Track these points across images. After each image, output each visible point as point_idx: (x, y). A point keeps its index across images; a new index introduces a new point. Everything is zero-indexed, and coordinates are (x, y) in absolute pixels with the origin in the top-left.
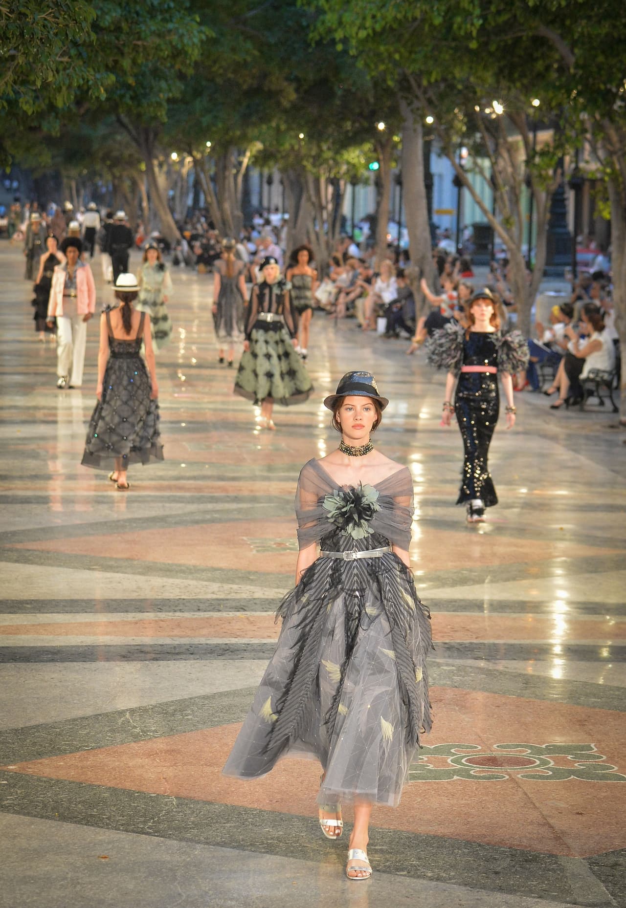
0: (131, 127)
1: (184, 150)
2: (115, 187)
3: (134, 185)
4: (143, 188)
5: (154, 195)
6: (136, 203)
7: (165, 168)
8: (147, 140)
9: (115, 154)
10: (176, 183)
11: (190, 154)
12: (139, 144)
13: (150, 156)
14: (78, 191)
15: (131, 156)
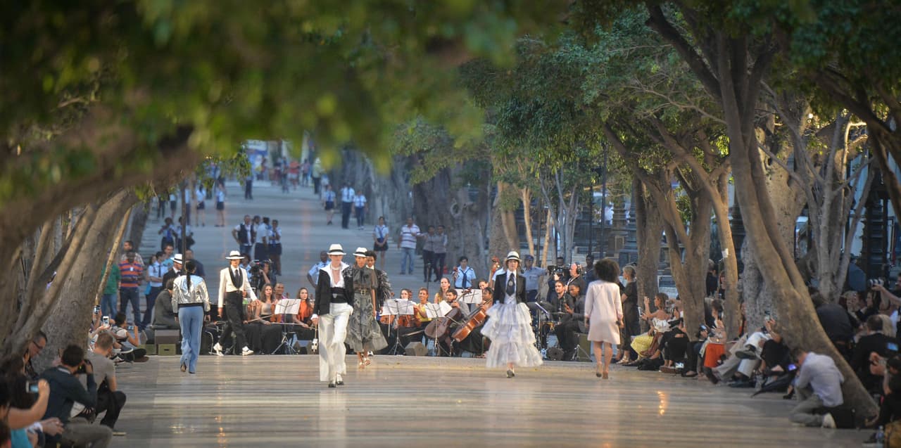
0: (689, 36)
1: (845, 101)
2: (641, 206)
3: (698, 197)
4: (724, 207)
5: (754, 222)
6: (703, 249)
7: (786, 152)
8: (737, 72)
9: (645, 111)
10: (817, 191)
11: (862, 110)
12: (714, 86)
13: (746, 118)
14: (538, 218)
15: (688, 116)
